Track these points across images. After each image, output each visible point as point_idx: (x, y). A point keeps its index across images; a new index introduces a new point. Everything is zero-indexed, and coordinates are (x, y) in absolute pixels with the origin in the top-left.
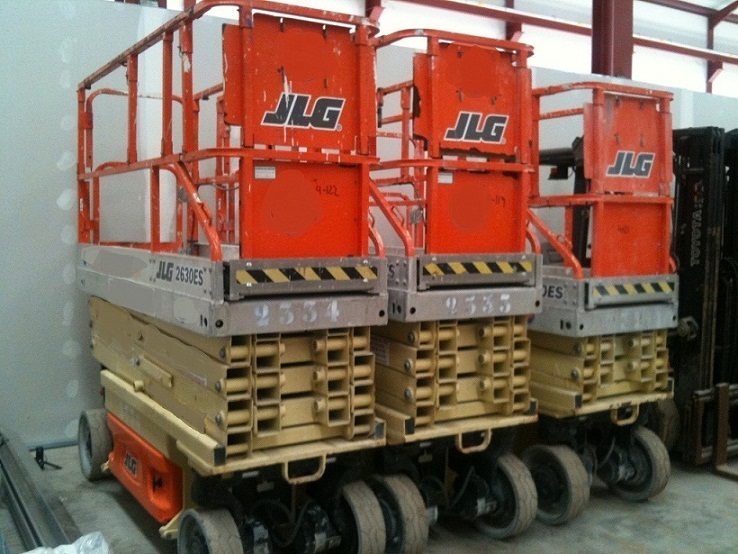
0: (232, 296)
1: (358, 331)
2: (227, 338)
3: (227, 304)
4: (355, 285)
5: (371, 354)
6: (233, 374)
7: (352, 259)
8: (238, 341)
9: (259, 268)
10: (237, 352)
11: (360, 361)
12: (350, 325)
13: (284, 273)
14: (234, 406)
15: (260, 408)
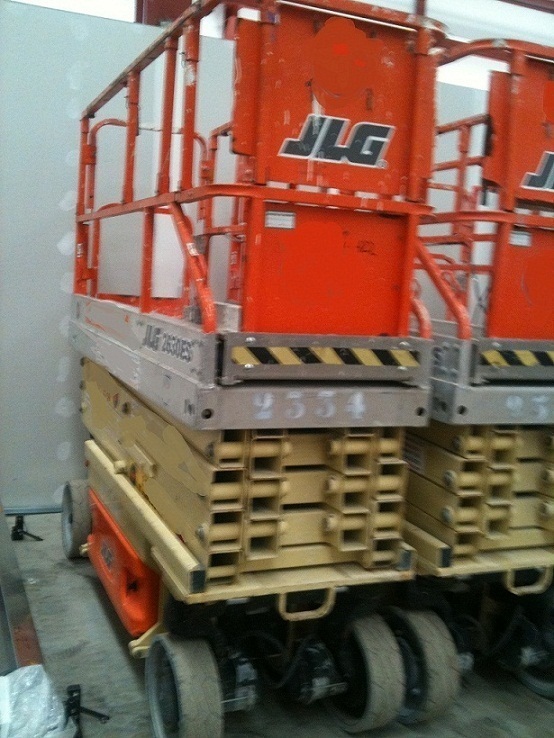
0: (225, 379)
1: (388, 433)
2: (217, 431)
3: (218, 388)
4: (388, 373)
5: (402, 462)
6: (221, 478)
7: (386, 338)
8: (231, 436)
9: (263, 345)
10: (229, 449)
11: (388, 470)
12: (378, 424)
13: (296, 352)
14: (220, 519)
15: (254, 522)
